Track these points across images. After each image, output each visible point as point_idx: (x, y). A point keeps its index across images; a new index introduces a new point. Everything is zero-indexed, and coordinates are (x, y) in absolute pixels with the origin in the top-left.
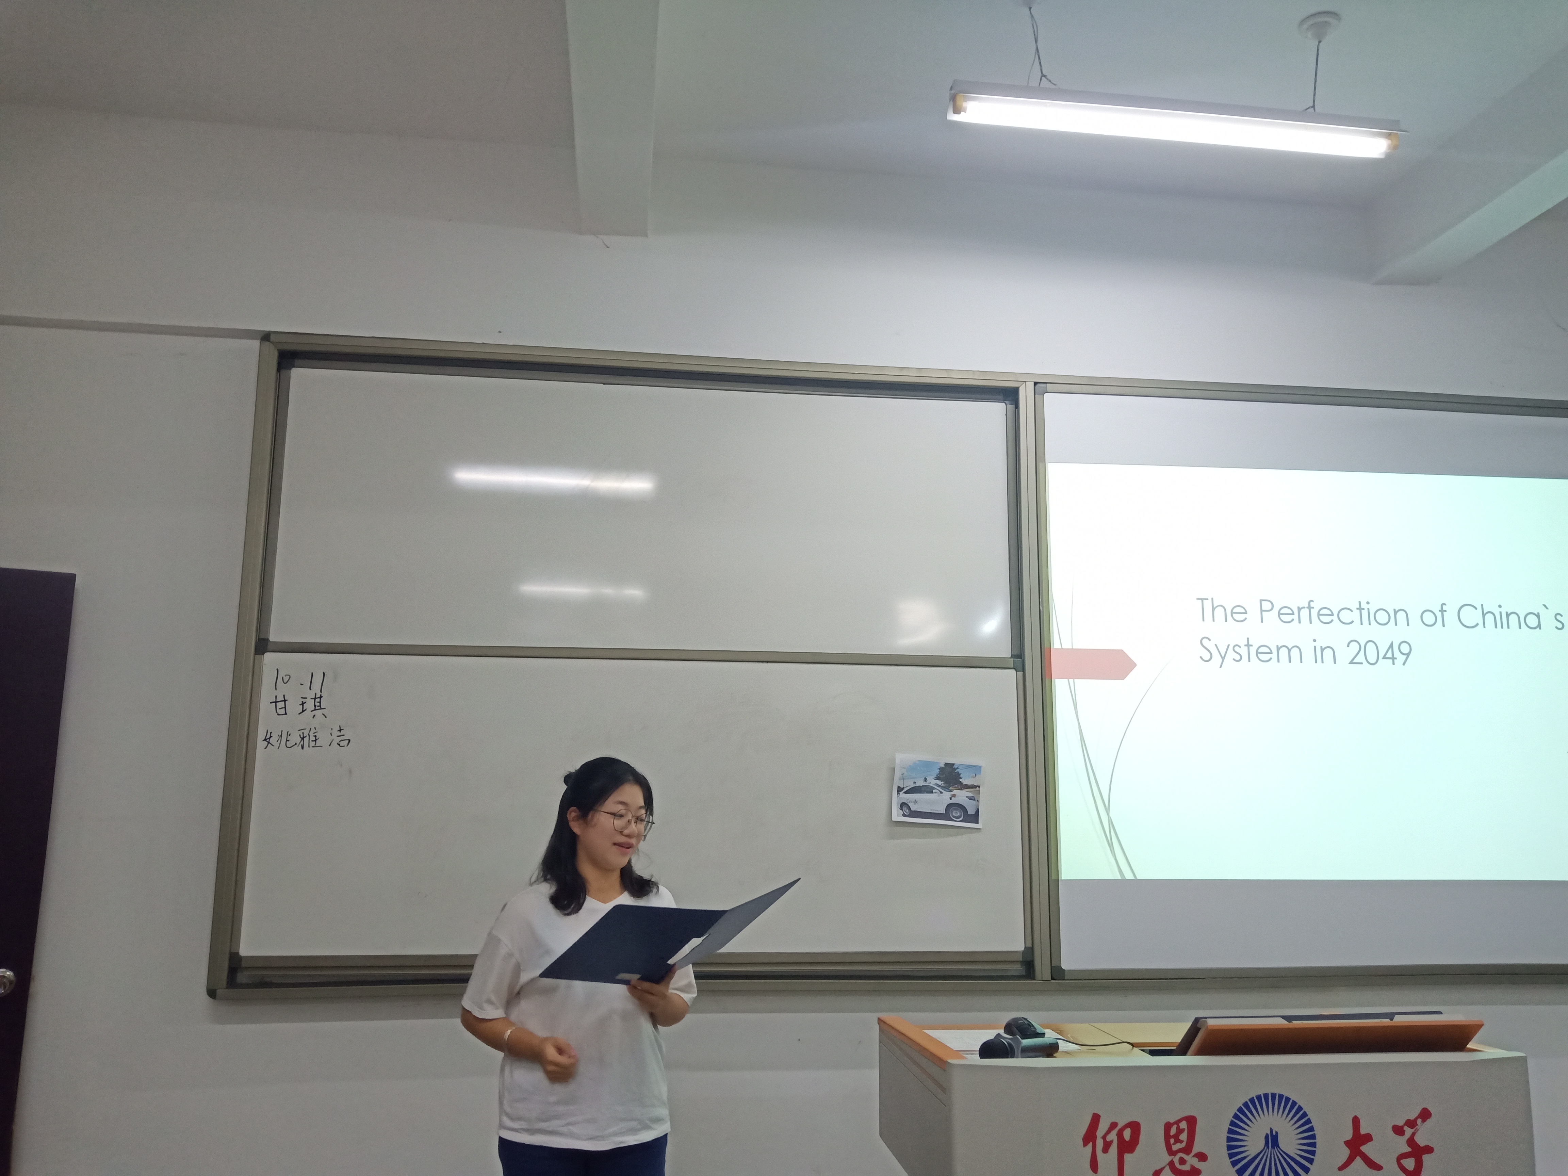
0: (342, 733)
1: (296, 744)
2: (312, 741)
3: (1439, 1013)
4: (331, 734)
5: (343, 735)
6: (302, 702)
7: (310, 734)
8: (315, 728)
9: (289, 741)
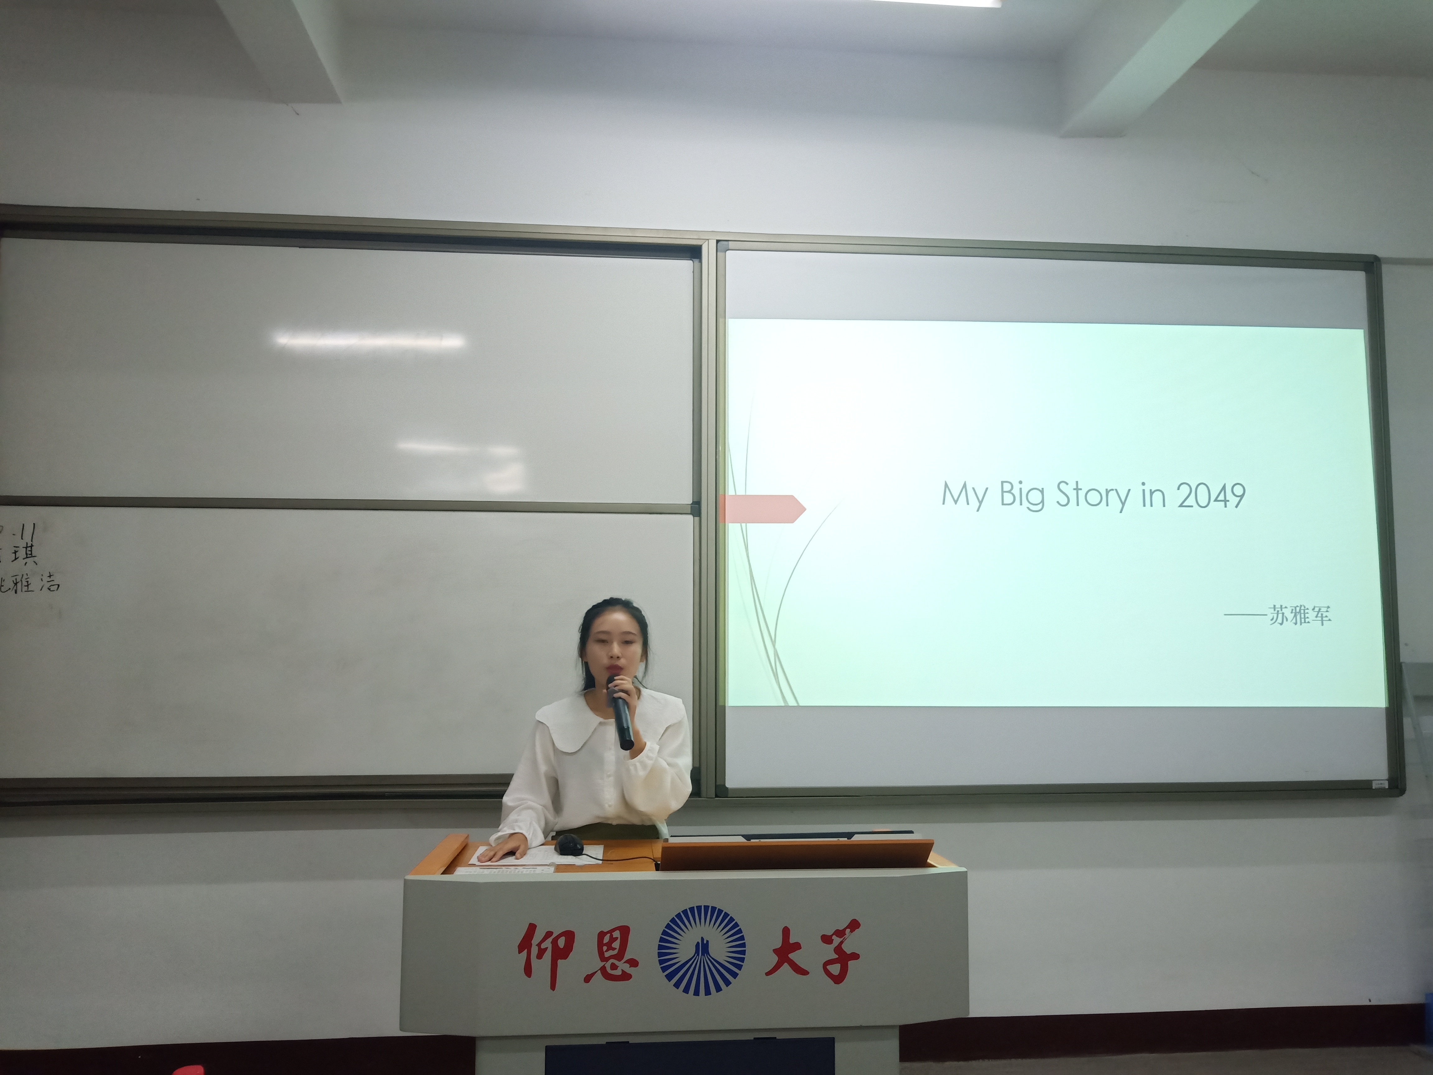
0: (52, 578)
1: (10, 589)
2: (25, 586)
3: (911, 832)
4: (42, 579)
5: (53, 581)
6: (15, 550)
7: (22, 580)
8: (27, 574)
9: (3, 586)
